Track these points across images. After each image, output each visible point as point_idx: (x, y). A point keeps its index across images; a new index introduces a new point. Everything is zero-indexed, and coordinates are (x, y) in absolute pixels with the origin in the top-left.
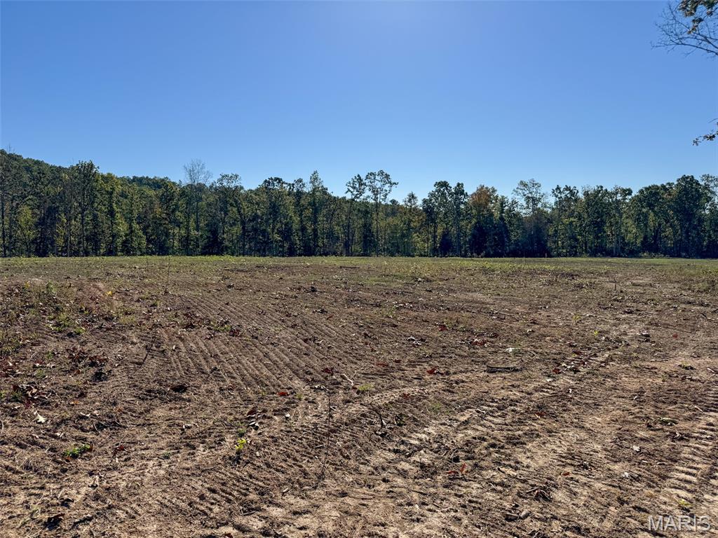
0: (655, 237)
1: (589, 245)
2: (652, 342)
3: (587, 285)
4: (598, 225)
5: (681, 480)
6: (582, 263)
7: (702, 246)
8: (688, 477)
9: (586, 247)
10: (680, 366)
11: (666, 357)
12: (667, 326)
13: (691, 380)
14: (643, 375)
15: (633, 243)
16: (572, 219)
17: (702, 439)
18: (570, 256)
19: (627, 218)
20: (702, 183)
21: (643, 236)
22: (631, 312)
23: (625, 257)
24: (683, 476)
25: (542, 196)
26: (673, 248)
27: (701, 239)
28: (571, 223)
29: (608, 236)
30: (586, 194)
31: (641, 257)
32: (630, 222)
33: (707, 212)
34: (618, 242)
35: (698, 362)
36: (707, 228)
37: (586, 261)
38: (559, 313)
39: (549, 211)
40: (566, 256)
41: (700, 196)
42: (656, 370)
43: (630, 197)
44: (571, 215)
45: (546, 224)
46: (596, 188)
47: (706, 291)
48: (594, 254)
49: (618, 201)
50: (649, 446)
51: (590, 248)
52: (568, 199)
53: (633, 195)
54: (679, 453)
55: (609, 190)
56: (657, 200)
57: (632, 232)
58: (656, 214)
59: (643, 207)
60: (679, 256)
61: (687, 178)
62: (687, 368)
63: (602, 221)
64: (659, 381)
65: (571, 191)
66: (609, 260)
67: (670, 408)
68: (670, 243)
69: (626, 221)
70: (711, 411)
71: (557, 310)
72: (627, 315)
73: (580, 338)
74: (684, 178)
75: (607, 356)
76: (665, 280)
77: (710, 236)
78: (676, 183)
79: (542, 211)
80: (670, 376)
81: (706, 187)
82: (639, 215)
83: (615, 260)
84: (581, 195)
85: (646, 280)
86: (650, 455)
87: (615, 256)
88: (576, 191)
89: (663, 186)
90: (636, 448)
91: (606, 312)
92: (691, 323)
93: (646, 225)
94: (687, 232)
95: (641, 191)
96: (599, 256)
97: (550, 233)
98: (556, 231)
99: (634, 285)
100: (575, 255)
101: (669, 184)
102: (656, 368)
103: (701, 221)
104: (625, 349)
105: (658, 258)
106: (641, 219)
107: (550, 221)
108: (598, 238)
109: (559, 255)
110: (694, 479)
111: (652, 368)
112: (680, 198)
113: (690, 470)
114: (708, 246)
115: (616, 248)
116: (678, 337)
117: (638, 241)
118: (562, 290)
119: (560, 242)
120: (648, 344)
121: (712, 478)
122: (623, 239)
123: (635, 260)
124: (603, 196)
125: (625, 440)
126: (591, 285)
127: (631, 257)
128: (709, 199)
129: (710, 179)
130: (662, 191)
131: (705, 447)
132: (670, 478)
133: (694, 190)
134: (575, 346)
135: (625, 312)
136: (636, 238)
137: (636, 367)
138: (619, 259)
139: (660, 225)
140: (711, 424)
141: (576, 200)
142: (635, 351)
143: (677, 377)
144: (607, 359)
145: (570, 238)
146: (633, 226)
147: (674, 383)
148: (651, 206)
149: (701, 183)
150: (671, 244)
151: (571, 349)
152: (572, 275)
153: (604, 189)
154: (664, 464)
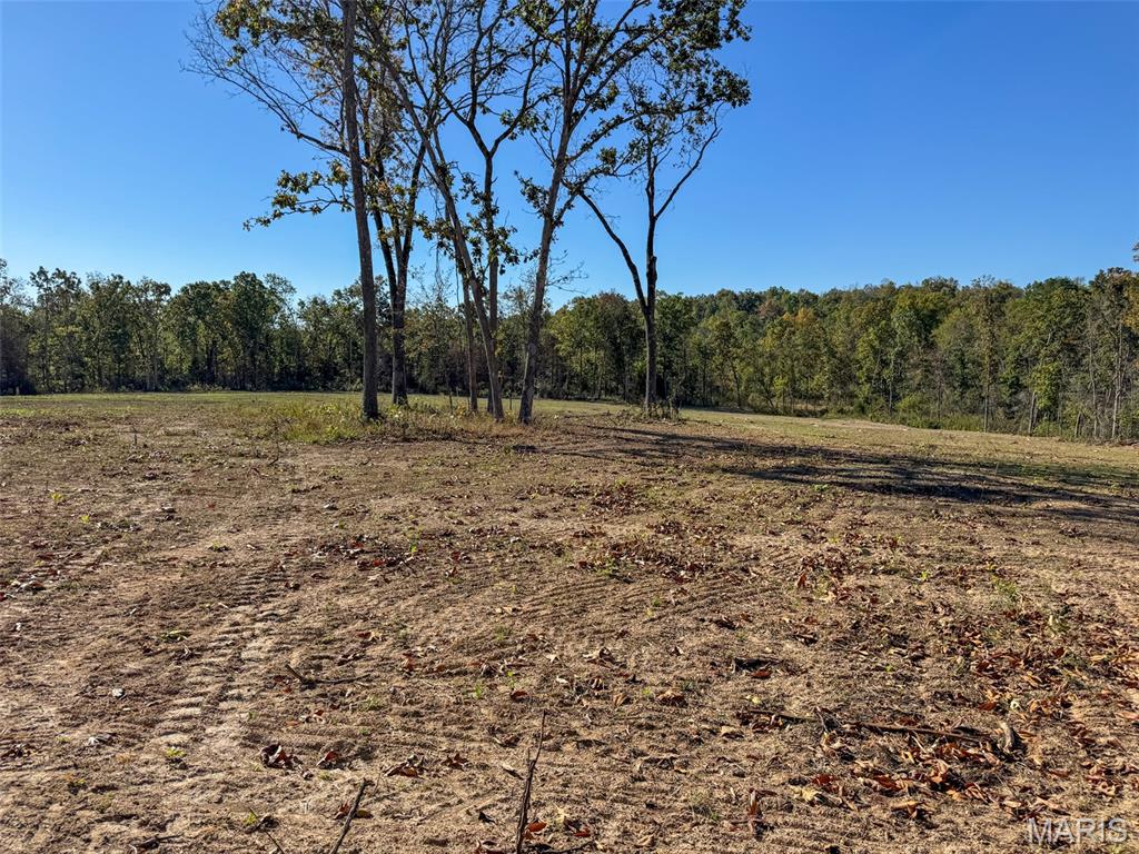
0: (209, 362)
1: (104, 372)
2: (177, 520)
3: (89, 439)
4: (120, 340)
5: (178, 719)
6: (89, 403)
7: (273, 374)
8: (189, 711)
9: (100, 375)
10: (211, 548)
11: (193, 539)
12: (203, 492)
13: (224, 565)
14: (154, 573)
15: (177, 369)
16: (71, 328)
17: (219, 648)
18: (73, 391)
19: (165, 330)
20: (267, 286)
21: (190, 358)
22: (154, 478)
23: (166, 391)
24: (183, 711)
25: (11, 284)
26: (235, 377)
27: (271, 364)
28: (71, 335)
29: (138, 358)
30: (95, 287)
31: (190, 391)
32: (170, 337)
33: (277, 326)
34: (153, 368)
35: (236, 538)
36: (278, 350)
37: (98, 400)
38: (26, 493)
39: (28, 311)
40: (65, 392)
41: (266, 303)
42: (175, 562)
43: (168, 298)
44: (71, 321)
45: (22, 334)
46: (111, 278)
47: (267, 437)
48: (114, 387)
49: (149, 303)
50: (139, 683)
51: (108, 378)
52: (62, 292)
53: (173, 294)
54: (183, 679)
55: (133, 283)
56: (208, 305)
57: (174, 353)
58: (208, 326)
59: (188, 314)
60: (243, 389)
61: (248, 276)
62: (219, 550)
63: (125, 333)
64: (177, 577)
65: (67, 280)
66: (139, 397)
67: (185, 614)
68: (229, 371)
69: (163, 334)
70: (239, 604)
71: (23, 488)
72: (148, 482)
73: (58, 530)
74: (243, 276)
75: (99, 552)
76: (215, 425)
77: (282, 361)
78: (233, 282)
79: (13, 311)
80: (195, 566)
81: (273, 292)
82: (183, 326)
83: (148, 396)
84: (85, 287)
85: (189, 426)
86: (138, 696)
87: (150, 391)
88: (76, 281)
89: (215, 285)
90: (117, 692)
91: (113, 481)
92: (237, 484)
93: (195, 342)
94: (252, 354)
95: (185, 290)
96: (124, 392)
97: (32, 351)
98: (43, 347)
99: (168, 434)
100: (81, 390)
101: (223, 282)
102: (175, 559)
103: (269, 339)
104: (133, 537)
105: (214, 392)
106: (186, 334)
107: (29, 329)
108: (120, 361)
109: (51, 391)
110: (197, 711)
111: (169, 560)
112: (239, 304)
113: (193, 700)
114: (280, 374)
115: (151, 378)
116: (216, 507)
117: (185, 366)
118: (39, 451)
119: (52, 368)
120: (171, 522)
121: (221, 701)
122: (162, 364)
123: (179, 395)
124: (125, 292)
125: (101, 685)
126: (95, 440)
127: (175, 392)
128: (276, 309)
129: (277, 281)
130: (214, 293)
131: (222, 659)
132: (161, 721)
133: (257, 294)
134: (44, 547)
135: (145, 478)
136: (182, 360)
137: (144, 563)
138: (154, 394)
139: (215, 343)
140: (236, 624)
141: (77, 296)
142: (148, 538)
143: (204, 565)
144: (100, 558)
145: (71, 361)
146: (176, 343)
147: (199, 575)
148: (199, 313)
149: (265, 285)
150: (231, 370)
151: (35, 553)
152: (67, 425)
153: (125, 281)
154: (157, 704)
